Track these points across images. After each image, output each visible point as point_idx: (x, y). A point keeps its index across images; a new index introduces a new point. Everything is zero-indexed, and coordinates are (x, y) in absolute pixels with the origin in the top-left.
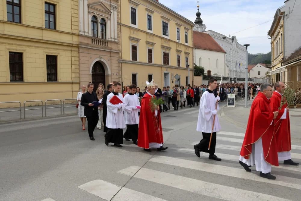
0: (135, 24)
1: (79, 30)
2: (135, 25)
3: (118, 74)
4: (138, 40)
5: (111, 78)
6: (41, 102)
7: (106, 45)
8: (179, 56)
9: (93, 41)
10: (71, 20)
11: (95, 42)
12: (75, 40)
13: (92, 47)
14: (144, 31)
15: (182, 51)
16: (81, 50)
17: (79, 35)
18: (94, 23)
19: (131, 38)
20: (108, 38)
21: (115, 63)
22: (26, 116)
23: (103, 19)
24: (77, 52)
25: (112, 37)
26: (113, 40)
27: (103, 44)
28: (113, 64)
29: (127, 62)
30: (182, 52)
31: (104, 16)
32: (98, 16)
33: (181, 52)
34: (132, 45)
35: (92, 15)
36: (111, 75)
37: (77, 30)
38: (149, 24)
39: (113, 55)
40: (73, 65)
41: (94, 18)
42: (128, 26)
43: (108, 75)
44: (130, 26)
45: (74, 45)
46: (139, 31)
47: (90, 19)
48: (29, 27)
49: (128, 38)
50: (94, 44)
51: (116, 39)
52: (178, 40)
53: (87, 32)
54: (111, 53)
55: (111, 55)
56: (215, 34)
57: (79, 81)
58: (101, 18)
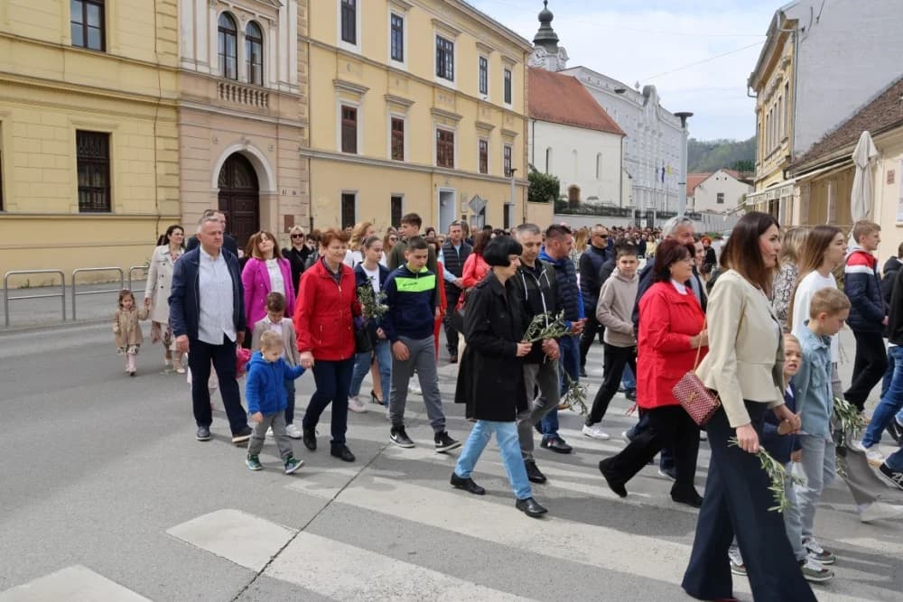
0: (353, 42)
1: (180, 55)
2: (353, 46)
3: (298, 194)
4: (360, 91)
5: (278, 205)
6: (59, 274)
7: (262, 104)
8: (484, 143)
9: (222, 92)
10: (153, 22)
11: (228, 93)
12: (168, 86)
13: (220, 108)
14: (382, 65)
15: (493, 127)
16: (185, 118)
17: (178, 71)
18: (228, 35)
19: (339, 85)
20: (270, 83)
21: (290, 160)
22: (13, 318)
23: (254, 24)
24: (173, 124)
25: (283, 78)
26: (284, 88)
27: (254, 100)
28: (282, 163)
29: (328, 158)
30: (495, 129)
31: (259, 13)
32: (237, 14)
33: (489, 130)
34: (343, 106)
35: (221, 11)
36: (278, 195)
37: (173, 57)
38: (394, 41)
39: (283, 133)
40: (160, 161)
41: (226, 20)
42: (331, 47)
43: (269, 195)
44: (338, 46)
45: (162, 102)
46: (364, 62)
47: (215, 24)
48: (20, 41)
49: (330, 84)
50: (225, 99)
51: (295, 86)
52: (481, 92)
53: (202, 64)
54: (277, 128)
55: (277, 135)
56: (594, 80)
57: (177, 213)
58: (248, 20)
